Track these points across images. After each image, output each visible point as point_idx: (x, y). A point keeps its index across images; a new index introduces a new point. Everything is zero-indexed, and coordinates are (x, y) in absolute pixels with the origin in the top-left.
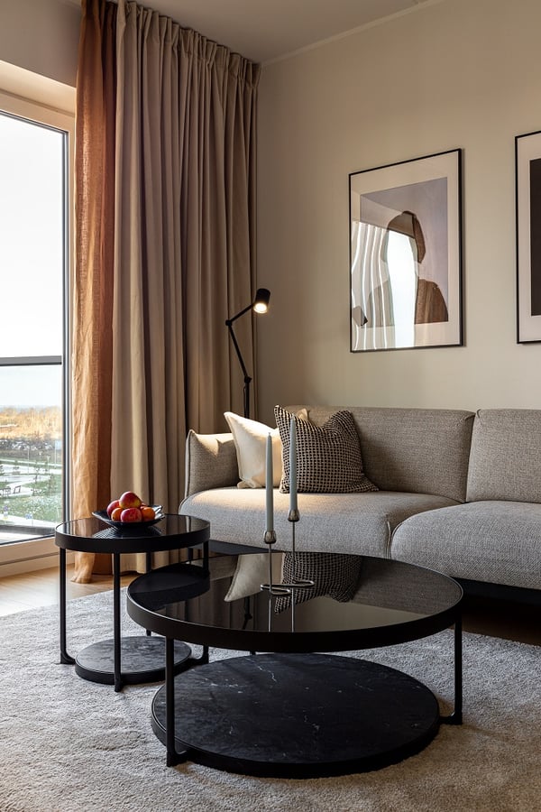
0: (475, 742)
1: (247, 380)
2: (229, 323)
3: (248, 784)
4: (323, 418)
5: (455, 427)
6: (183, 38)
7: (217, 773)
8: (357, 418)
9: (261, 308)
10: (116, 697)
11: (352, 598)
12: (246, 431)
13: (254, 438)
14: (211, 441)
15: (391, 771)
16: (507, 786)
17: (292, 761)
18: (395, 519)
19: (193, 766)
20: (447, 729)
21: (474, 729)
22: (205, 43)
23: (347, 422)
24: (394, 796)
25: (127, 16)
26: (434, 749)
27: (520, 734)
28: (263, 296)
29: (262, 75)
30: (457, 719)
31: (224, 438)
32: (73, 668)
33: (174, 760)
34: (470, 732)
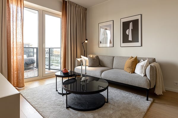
0: (109, 106)
1: (85, 51)
2: (82, 43)
3: (76, 112)
4: (94, 56)
5: (112, 58)
6: (76, 5)
7: (73, 110)
8: (99, 57)
9: (86, 42)
10: (62, 97)
11: (98, 81)
12: (84, 58)
13: (85, 59)
14: (79, 60)
15: (97, 110)
16: (112, 114)
17: (83, 109)
18: (102, 72)
19: (70, 109)
20: (106, 103)
21: (110, 104)
22: (79, 6)
23: (97, 57)
24: (96, 115)
25: (69, 3)
26: (103, 107)
27: (116, 105)
28: (87, 40)
29: (87, 10)
30: (107, 102)
31: (81, 59)
32: (57, 92)
33: (67, 108)
34: (109, 104)
